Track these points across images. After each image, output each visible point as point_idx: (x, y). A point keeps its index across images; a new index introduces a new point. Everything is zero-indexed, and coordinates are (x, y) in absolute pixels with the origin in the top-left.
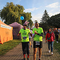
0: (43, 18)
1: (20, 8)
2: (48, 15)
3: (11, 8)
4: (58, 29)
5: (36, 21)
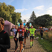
0: (31, 18)
1: (12, 8)
4: (43, 28)
5: (25, 20)
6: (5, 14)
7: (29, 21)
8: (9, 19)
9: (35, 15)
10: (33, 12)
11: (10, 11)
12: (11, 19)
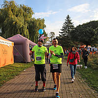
0: (64, 29)
2: (71, 23)
4: (87, 46)
5: (53, 33)
7: (61, 34)
8: (23, 31)
10: (68, 17)
11: (25, 16)
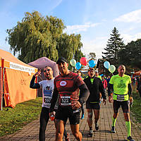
0: (109, 48)
3: (35, 24)
5: (93, 55)
6: (39, 41)
7: (104, 55)
8: (50, 52)
9: (120, 37)
10: (115, 31)
11: (53, 32)
12: (55, 53)
